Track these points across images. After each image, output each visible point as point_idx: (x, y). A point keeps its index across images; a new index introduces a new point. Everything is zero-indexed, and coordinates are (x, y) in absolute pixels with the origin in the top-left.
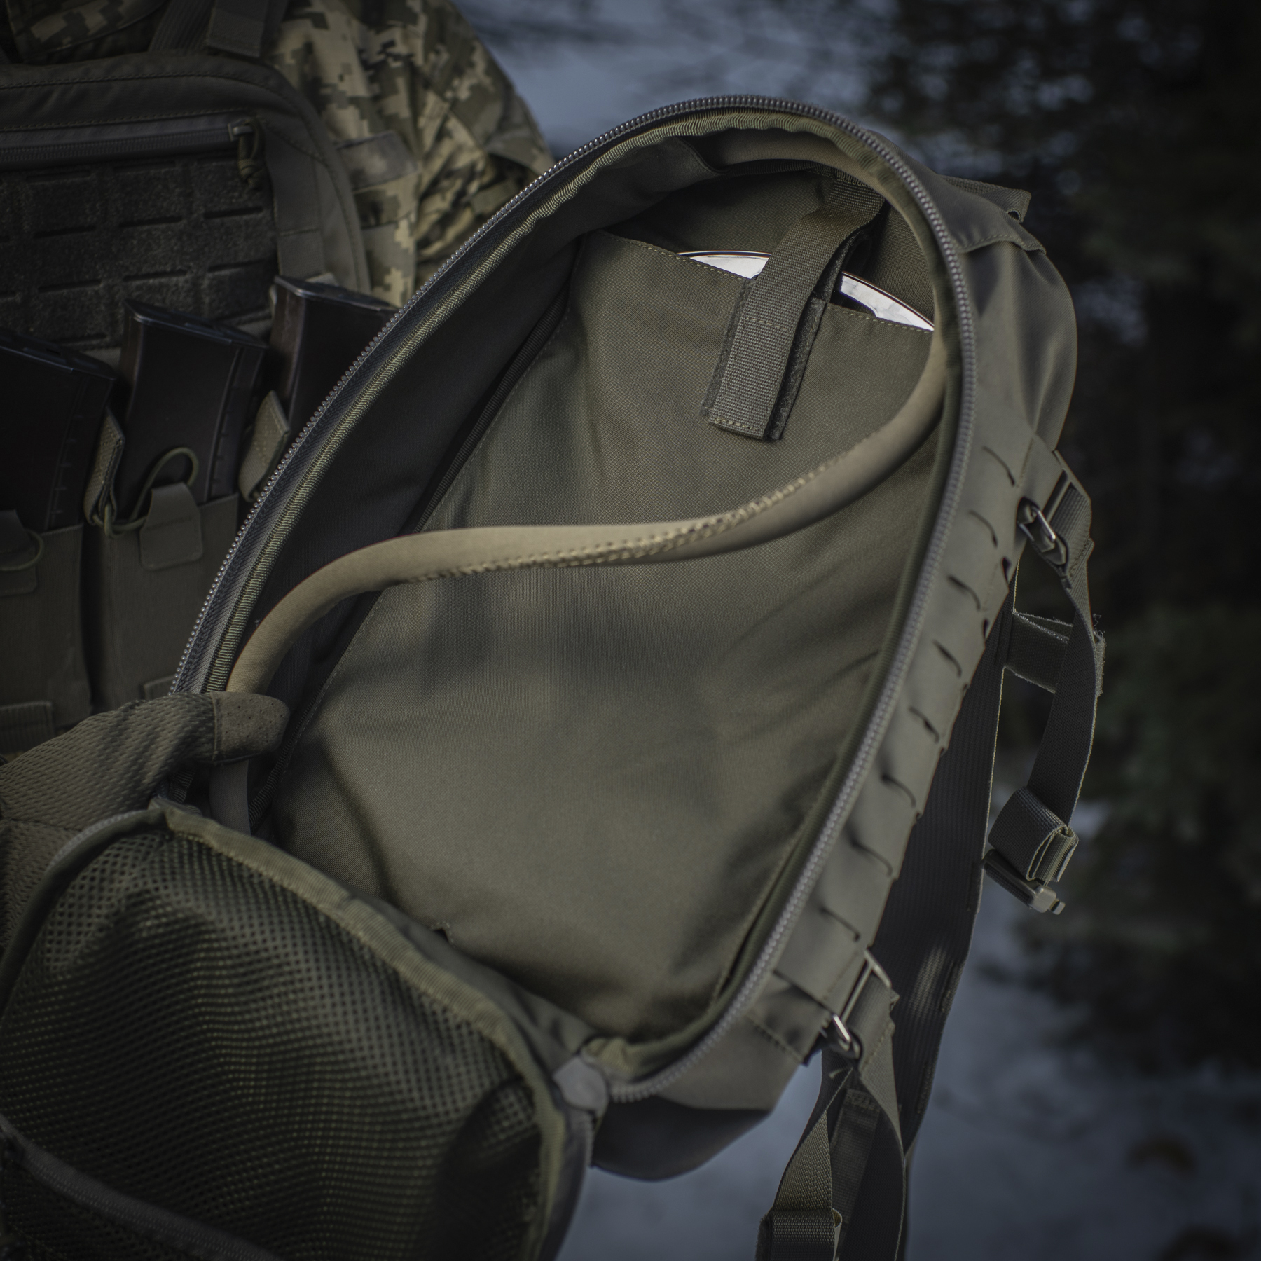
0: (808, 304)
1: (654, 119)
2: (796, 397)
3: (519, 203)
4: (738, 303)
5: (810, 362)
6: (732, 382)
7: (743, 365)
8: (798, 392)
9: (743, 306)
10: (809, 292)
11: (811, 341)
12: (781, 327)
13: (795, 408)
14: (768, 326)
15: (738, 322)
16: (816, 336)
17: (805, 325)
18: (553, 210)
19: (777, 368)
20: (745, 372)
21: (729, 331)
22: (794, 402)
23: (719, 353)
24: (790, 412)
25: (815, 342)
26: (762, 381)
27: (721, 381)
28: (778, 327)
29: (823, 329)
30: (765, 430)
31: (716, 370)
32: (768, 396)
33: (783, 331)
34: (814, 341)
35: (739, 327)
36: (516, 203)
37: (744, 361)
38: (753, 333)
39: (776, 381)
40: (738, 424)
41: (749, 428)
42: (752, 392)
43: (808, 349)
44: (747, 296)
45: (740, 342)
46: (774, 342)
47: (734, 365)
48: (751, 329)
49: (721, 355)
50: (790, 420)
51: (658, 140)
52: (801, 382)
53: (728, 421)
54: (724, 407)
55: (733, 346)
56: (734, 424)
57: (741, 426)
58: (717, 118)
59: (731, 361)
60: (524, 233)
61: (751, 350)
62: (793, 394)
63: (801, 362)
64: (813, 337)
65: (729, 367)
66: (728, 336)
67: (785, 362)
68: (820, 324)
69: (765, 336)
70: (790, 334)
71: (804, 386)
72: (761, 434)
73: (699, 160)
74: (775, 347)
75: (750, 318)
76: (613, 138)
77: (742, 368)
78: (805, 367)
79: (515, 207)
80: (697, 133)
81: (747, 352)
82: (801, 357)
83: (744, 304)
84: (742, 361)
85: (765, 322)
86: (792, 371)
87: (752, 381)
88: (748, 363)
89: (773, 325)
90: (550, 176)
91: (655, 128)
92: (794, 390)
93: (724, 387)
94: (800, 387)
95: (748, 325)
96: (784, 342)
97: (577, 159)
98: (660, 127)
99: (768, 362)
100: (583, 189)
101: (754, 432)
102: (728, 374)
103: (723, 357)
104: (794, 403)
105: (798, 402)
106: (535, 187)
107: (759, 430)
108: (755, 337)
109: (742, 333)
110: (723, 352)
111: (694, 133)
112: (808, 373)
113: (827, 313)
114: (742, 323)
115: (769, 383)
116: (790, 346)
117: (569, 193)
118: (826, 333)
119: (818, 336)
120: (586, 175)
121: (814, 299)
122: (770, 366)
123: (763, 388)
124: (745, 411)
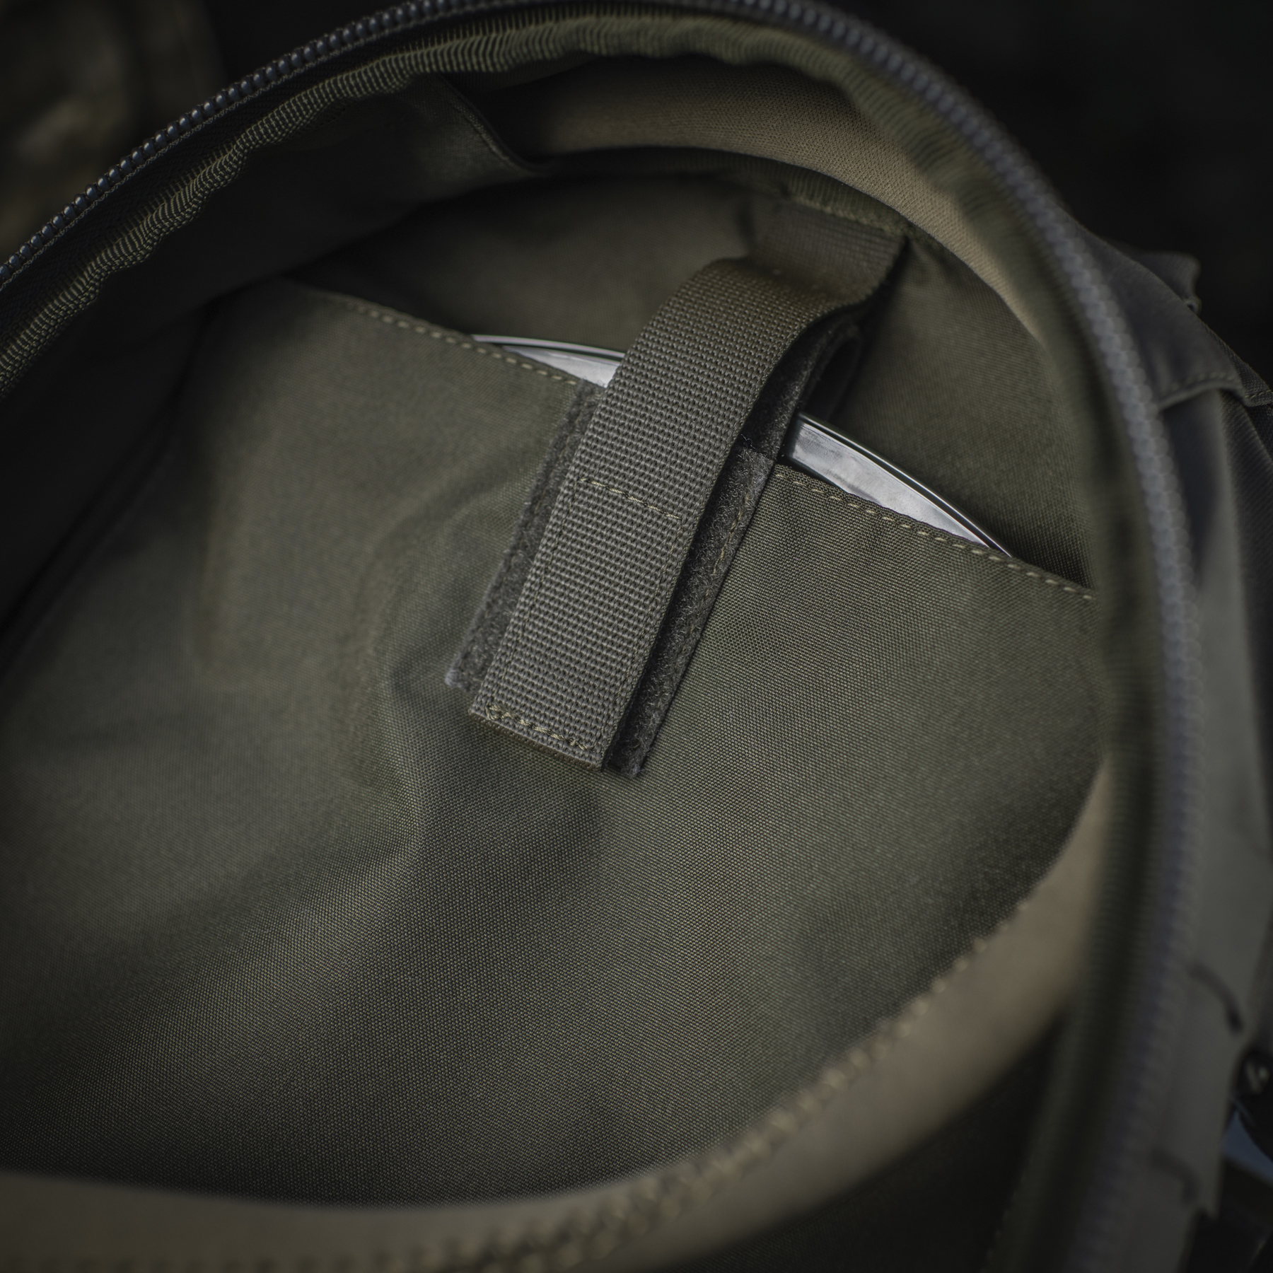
0: (732, 462)
1: (387, 31)
2: (683, 676)
3: (62, 233)
4: (562, 438)
5: (724, 598)
6: (534, 626)
7: (565, 588)
8: (688, 665)
9: (573, 448)
10: (733, 433)
11: (732, 549)
12: (663, 511)
13: (679, 703)
14: (631, 504)
15: (559, 483)
16: (743, 538)
17: (721, 510)
18: (147, 252)
19: (645, 607)
20: (567, 605)
21: (535, 500)
22: (678, 687)
23: (507, 551)
24: (667, 711)
25: (741, 554)
26: (608, 633)
27: (507, 619)
28: (657, 511)
29: (761, 523)
30: (607, 752)
31: (496, 589)
32: (619, 671)
33: (668, 522)
34: (737, 549)
35: (560, 498)
36: (56, 232)
37: (567, 580)
38: (593, 515)
39: (641, 638)
40: (541, 729)
41: (568, 742)
42: (582, 655)
43: (723, 569)
44: (584, 423)
45: (560, 534)
46: (643, 545)
47: (541, 586)
48: (589, 505)
49: (511, 555)
50: (666, 729)
51: (396, 84)
52: (698, 642)
53: (517, 719)
54: (509, 682)
55: (544, 541)
56: (531, 727)
57: (549, 734)
58: (541, 27)
59: (536, 576)
60: (77, 306)
61: (587, 555)
62: (676, 671)
63: (704, 597)
64: (736, 541)
65: (531, 590)
66: (532, 513)
67: (667, 594)
68: (755, 512)
69: (622, 527)
70: (684, 529)
71: (703, 652)
72: (596, 760)
73: (490, 141)
74: (647, 555)
75: (589, 480)
76: (285, 77)
77: (562, 595)
78: (712, 609)
79: (52, 242)
80: (493, 65)
81: (577, 559)
82: (703, 587)
83: (577, 442)
84: (561, 578)
85: (626, 494)
86: (679, 615)
87: (583, 630)
88: (576, 584)
89: (645, 503)
90: (134, 168)
91: (388, 54)
92: (681, 661)
93: (514, 633)
94: (693, 654)
95: (585, 495)
96: (668, 548)
97: (199, 127)
98: (401, 51)
99: (626, 589)
100: (216, 202)
101: (580, 753)
102: (525, 604)
103: (514, 560)
104: (677, 691)
105: (686, 688)
106: (100, 195)
107: (592, 750)
108: (598, 525)
109: (568, 513)
110: (515, 548)
111: (486, 66)
112: (716, 624)
113: (774, 490)
114: (569, 488)
115: (623, 639)
116: (681, 558)
117: (183, 210)
118: (767, 533)
119: (748, 540)
120: (221, 167)
121: (746, 452)
122: (630, 600)
123: (609, 650)
124: (562, 699)
